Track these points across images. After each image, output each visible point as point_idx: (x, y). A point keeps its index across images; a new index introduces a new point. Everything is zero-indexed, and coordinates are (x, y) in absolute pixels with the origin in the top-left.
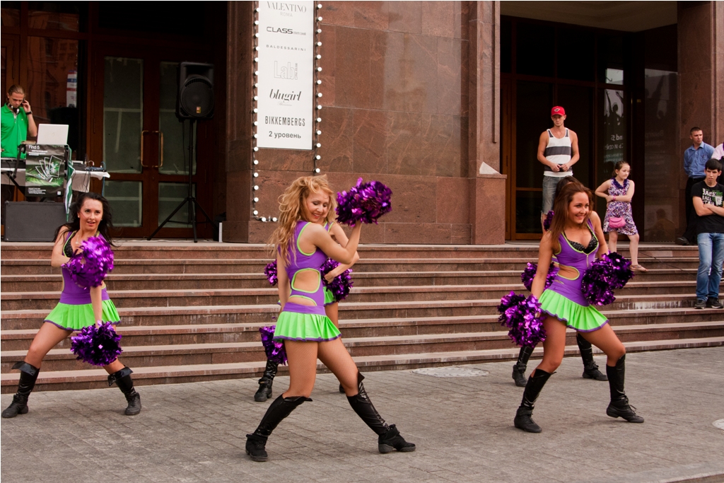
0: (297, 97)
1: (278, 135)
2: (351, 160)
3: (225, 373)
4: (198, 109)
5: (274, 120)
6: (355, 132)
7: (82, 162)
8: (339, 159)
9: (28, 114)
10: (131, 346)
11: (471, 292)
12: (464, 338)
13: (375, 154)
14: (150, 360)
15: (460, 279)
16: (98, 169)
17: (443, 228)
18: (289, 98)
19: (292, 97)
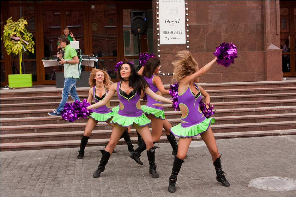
0: (178, 22)
1: (170, 39)
2: (205, 47)
3: (92, 144)
4: (139, 30)
5: (168, 32)
6: (206, 35)
7: (87, 55)
8: (199, 47)
9: (73, 37)
10: (65, 131)
11: (238, 105)
12: (216, 127)
13: (216, 43)
14: (66, 138)
15: (237, 99)
16: (95, 57)
17: (251, 74)
18: (174, 22)
19: (176, 22)
